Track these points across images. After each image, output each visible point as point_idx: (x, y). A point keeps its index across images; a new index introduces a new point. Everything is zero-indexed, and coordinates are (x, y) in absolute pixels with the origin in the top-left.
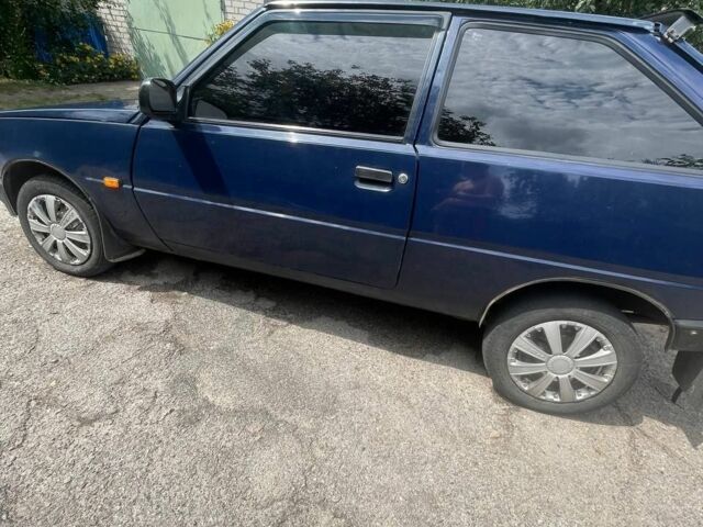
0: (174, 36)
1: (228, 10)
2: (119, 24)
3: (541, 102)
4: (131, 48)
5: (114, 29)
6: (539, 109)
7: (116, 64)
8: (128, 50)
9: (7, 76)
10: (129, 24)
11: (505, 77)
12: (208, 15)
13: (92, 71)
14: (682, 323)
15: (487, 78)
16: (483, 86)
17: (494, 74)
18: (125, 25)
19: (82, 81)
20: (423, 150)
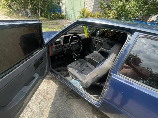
0: (73, 10)
1: (86, 5)
2: (64, 7)
3: (155, 52)
4: (65, 12)
5: (62, 8)
6: (154, 54)
7: (61, 16)
8: (64, 13)
9: (43, 17)
10: (65, 7)
11: (148, 44)
12: (81, 6)
13: (57, 17)
15: (144, 44)
16: (142, 46)
17: (146, 43)
18: (65, 8)
19: (55, 19)
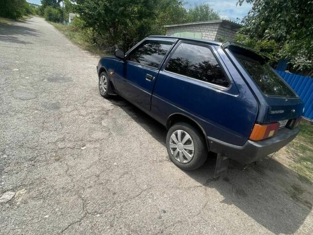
14: (209, 138)
20: (161, 72)
